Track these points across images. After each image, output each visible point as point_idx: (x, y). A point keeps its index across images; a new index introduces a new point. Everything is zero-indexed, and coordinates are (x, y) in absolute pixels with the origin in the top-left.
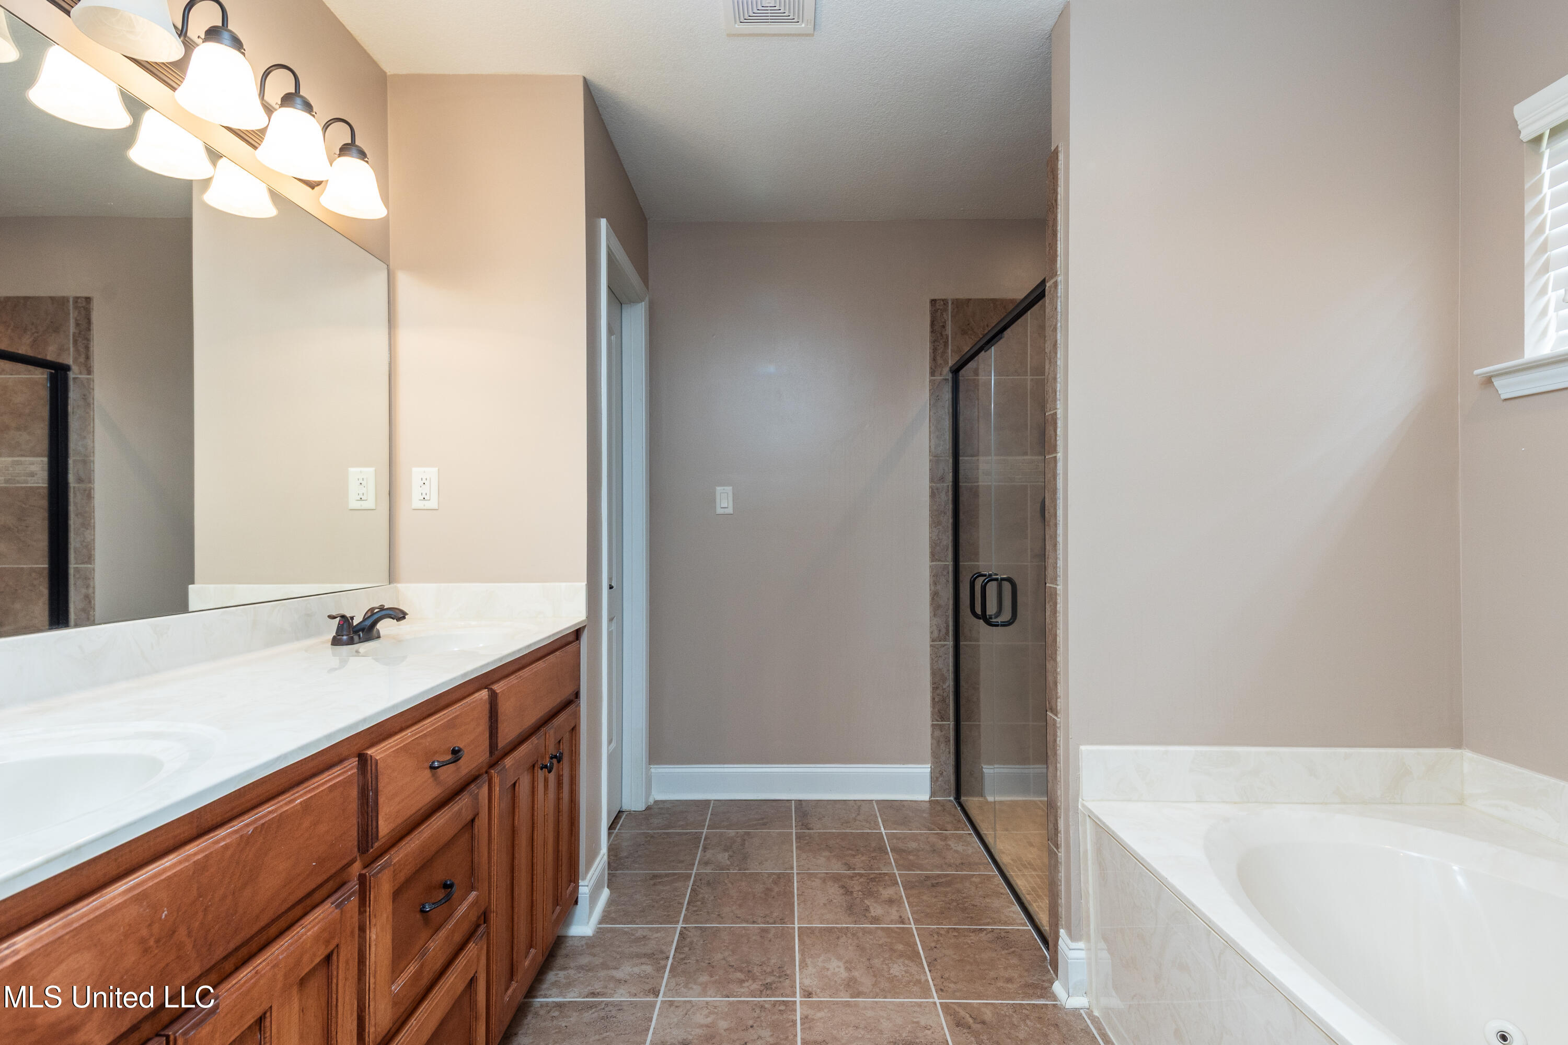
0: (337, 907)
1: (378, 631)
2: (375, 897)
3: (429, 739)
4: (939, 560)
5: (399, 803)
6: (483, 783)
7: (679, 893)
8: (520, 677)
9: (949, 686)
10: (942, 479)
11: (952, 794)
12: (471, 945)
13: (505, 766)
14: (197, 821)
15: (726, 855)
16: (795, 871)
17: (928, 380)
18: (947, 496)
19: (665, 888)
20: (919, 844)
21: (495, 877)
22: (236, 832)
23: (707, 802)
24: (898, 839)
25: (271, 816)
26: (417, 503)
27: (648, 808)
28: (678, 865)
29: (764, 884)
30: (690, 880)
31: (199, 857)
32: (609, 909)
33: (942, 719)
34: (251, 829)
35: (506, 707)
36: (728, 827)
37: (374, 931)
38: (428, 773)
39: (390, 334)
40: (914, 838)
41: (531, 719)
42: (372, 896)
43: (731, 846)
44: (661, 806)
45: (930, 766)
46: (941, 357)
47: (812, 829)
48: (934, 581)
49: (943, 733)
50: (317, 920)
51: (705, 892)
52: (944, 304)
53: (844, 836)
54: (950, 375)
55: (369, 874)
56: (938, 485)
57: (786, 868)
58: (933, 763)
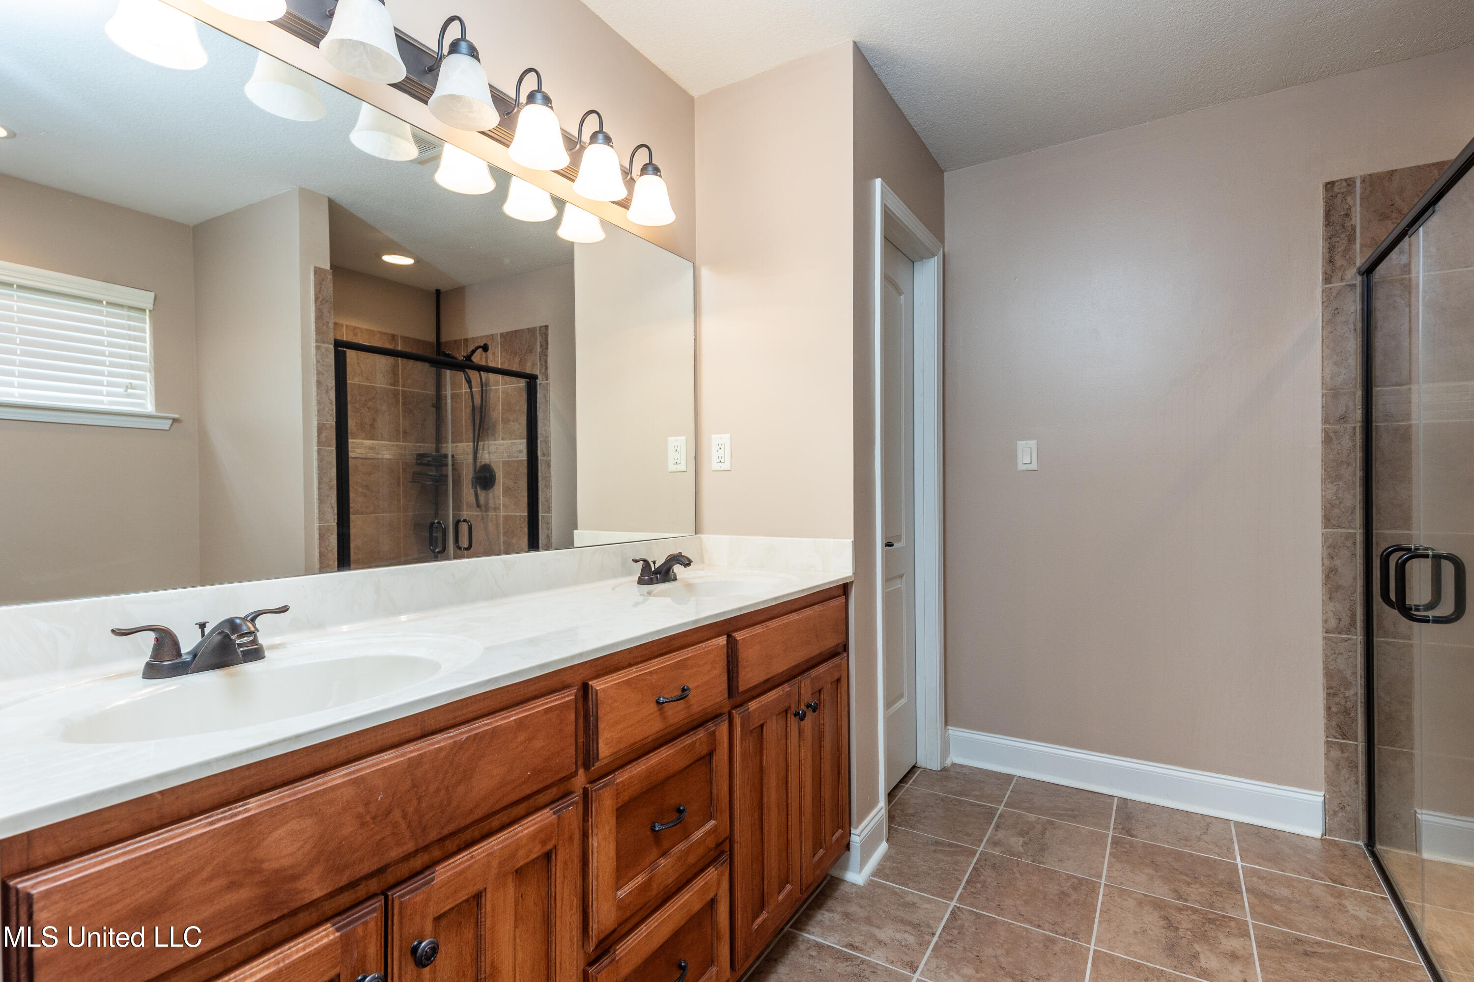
0: (554, 813)
1: (675, 575)
2: (597, 810)
3: (655, 677)
4: (1338, 527)
5: (621, 731)
6: (722, 722)
7: (959, 868)
8: (767, 627)
9: (1356, 694)
10: (1343, 419)
11: (1361, 837)
12: (711, 869)
13: (748, 709)
14: (421, 724)
15: (1021, 840)
16: (1103, 881)
17: (1320, 290)
18: (1354, 441)
19: (946, 858)
20: (1293, 893)
21: (738, 810)
22: (452, 737)
23: (1010, 777)
24: (1261, 878)
25: (485, 728)
26: (716, 466)
27: (944, 769)
28: (965, 837)
29: (1060, 885)
30: (974, 857)
31: (414, 754)
32: (884, 864)
33: (1344, 736)
34: (465, 736)
35: (749, 655)
36: (1029, 810)
37: (595, 839)
38: (653, 707)
39: (695, 321)
40: (1289, 883)
41: (780, 666)
42: (593, 808)
43: (1028, 832)
44: (959, 770)
45: (1323, 795)
46: (1344, 256)
47: (1136, 837)
48: (1329, 554)
49: (1346, 755)
50: (533, 822)
51: (988, 874)
52: (1349, 185)
53: (1179, 856)
54: (1359, 278)
55: (591, 789)
56: (1337, 427)
57: (1092, 875)
58: (1328, 791)
